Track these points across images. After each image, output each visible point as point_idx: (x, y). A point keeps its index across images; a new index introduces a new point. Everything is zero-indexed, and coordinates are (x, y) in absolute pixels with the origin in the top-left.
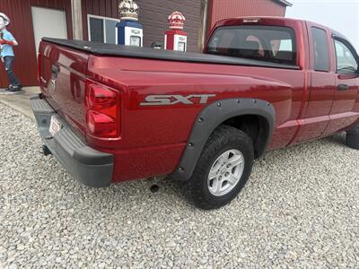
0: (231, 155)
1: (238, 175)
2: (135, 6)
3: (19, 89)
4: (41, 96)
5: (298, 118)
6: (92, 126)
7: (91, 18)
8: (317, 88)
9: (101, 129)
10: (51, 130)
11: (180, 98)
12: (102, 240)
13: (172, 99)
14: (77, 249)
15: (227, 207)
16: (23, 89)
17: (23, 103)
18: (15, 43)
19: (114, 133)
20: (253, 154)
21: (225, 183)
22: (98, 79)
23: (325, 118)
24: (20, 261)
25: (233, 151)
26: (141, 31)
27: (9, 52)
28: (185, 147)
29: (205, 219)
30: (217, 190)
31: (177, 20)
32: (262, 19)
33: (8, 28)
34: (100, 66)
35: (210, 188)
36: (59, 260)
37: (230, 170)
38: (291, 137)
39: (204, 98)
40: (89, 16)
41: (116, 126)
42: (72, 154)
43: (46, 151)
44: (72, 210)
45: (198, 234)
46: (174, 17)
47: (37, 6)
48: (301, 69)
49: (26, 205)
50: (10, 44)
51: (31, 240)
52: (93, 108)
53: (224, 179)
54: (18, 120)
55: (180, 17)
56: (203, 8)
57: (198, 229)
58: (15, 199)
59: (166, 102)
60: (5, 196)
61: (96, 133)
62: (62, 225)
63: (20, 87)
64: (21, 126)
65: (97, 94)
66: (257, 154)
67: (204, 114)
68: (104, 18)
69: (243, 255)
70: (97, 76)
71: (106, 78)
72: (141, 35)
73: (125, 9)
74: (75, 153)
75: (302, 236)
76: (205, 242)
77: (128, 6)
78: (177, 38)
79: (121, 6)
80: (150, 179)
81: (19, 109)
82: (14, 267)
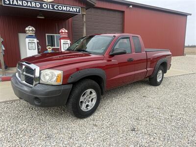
40: (46, 34)
68: (55, 35)
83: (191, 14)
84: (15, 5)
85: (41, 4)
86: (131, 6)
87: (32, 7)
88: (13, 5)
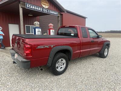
0: (62, 60)
1: (65, 65)
2: (38, 23)
3: (4, 48)
4: (12, 49)
5: (80, 50)
6: (25, 54)
7: (26, 26)
8: (84, 43)
9: (27, 55)
10: (15, 57)
11: (46, 47)
12: (29, 84)
13: (44, 47)
14: (22, 86)
15: (62, 74)
16: (6, 48)
17: (6, 52)
18: (4, 35)
19: (30, 55)
20: (68, 60)
21: (61, 68)
22: (27, 44)
23: (89, 50)
24: (8, 89)
25: (62, 59)
26: (41, 29)
27: (2, 37)
28: (48, 58)
29: (56, 78)
30: (59, 70)
31: (51, 26)
32: (70, 26)
33: (2, 31)
34: (27, 41)
35: (57, 69)
36: (17, 88)
37: (62, 64)
38: (79, 55)
39: (52, 46)
40: (26, 25)
41: (31, 54)
42: (21, 61)
43: (14, 62)
44: (21, 78)
45: (54, 81)
46: (50, 25)
47: (10, 24)
48: (79, 38)
49: (8, 78)
50: (2, 35)
51: (10, 85)
52: (26, 50)
53: (61, 67)
54: (4, 57)
55: (52, 25)
56: (58, 22)
57: (54, 80)
58: (5, 76)
59: (43, 47)
60: (3, 76)
61: (26, 55)
62: (18, 81)
63: (5, 47)
64: (5, 59)
65: (26, 47)
66: (69, 60)
67: (52, 50)
68: (30, 26)
69: (65, 85)
70: (26, 43)
71: (29, 43)
72: (41, 30)
73: (36, 24)
74: (22, 61)
75: (81, 80)
76: (55, 83)
77: (36, 23)
78: (51, 31)
79: (34, 23)
80: (40, 67)
81: (5, 54)
82: (6, 90)
83: (87, 18)
84: (31, 8)
85: (43, 9)
86: (66, 12)
87: (39, 10)
88: (30, 8)
